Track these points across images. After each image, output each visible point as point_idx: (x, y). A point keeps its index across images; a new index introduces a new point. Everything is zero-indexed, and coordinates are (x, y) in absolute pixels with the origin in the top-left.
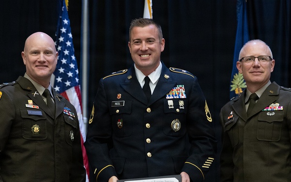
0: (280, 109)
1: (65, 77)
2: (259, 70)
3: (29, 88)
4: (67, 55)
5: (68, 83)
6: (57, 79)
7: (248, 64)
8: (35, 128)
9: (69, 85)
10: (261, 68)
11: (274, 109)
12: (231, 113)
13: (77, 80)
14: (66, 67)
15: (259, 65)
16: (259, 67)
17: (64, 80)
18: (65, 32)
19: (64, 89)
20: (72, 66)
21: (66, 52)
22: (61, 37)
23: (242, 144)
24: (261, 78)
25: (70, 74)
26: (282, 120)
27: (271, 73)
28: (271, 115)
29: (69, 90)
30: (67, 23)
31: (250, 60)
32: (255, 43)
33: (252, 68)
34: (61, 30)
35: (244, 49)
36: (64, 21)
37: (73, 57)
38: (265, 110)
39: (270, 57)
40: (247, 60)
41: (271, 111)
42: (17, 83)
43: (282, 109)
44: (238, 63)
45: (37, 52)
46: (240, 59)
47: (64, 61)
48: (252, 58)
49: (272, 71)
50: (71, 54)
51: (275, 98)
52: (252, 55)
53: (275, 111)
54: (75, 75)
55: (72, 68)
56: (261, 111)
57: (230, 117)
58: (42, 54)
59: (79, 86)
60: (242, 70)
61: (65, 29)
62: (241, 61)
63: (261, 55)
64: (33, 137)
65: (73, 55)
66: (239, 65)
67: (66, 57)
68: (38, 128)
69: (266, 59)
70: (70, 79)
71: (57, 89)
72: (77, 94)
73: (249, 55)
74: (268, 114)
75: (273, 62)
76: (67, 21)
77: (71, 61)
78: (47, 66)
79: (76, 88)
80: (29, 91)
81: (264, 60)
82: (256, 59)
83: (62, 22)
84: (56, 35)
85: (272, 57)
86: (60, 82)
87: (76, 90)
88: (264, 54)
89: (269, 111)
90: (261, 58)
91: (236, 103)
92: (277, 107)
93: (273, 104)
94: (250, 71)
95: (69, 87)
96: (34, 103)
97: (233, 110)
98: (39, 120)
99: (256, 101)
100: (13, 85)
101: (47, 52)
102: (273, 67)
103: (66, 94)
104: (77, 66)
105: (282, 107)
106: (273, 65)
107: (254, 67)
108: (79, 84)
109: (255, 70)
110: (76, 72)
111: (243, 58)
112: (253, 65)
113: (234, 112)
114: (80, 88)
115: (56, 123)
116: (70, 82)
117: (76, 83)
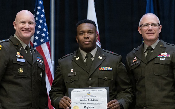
0: (168, 56)
1: (40, 37)
2: (152, 32)
3: (17, 44)
4: (41, 23)
5: (42, 40)
6: (35, 38)
7: (145, 28)
8: (21, 70)
9: (43, 41)
10: (153, 31)
11: (164, 56)
12: (135, 58)
13: (48, 38)
14: (41, 30)
15: (152, 29)
16: (152, 30)
17: (40, 38)
18: (40, 9)
19: (40, 43)
20: (45, 29)
21: (41, 21)
22: (38, 12)
23: (144, 77)
24: (153, 37)
25: (43, 35)
26: (170, 63)
27: (160, 33)
28: (162, 60)
29: (43, 44)
30: (41, 3)
31: (146, 26)
32: (149, 15)
33: (147, 31)
34: (38, 7)
35: (142, 19)
36: (39, 2)
37: (45, 24)
38: (158, 56)
39: (159, 24)
40: (145, 26)
41: (163, 57)
42: (10, 40)
43: (169, 56)
44: (139, 28)
45: (24, 22)
46: (140, 25)
47: (40, 27)
48: (148, 25)
49: (160, 32)
50: (44, 22)
51: (164, 50)
52: (147, 23)
53: (165, 57)
54: (46, 35)
55: (45, 31)
56: (156, 57)
57: (135, 61)
58: (27, 24)
59: (49, 42)
60: (142, 32)
61: (40, 7)
62: (140, 26)
63: (153, 22)
64: (19, 75)
65: (45, 23)
66: (140, 29)
67: (41, 24)
68: (22, 70)
69: (156, 25)
70: (43, 38)
71: (35, 44)
72: (48, 47)
73: (145, 23)
74: (161, 59)
75: (161, 26)
76: (41, 2)
77: (44, 27)
78: (30, 31)
79: (47, 43)
80: (18, 46)
81: (155, 26)
82: (150, 25)
83: (38, 3)
84: (34, 11)
85: (160, 24)
86: (37, 39)
87: (47, 45)
88: (155, 22)
89: (161, 57)
90: (153, 24)
91: (137, 52)
92: (166, 55)
93: (163, 53)
94: (146, 32)
95: (43, 43)
96: (21, 54)
97: (136, 56)
98: (23, 65)
99: (152, 51)
100: (8, 42)
101: (30, 23)
102: (161, 30)
103: (41, 47)
104: (47, 30)
105: (169, 55)
106: (161, 28)
107: (149, 30)
108: (49, 41)
109: (149, 32)
110: (47, 34)
111: (142, 25)
112: (148, 29)
113: (137, 58)
114: (49, 43)
115: (33, 67)
116: (43, 40)
117: (47, 40)
